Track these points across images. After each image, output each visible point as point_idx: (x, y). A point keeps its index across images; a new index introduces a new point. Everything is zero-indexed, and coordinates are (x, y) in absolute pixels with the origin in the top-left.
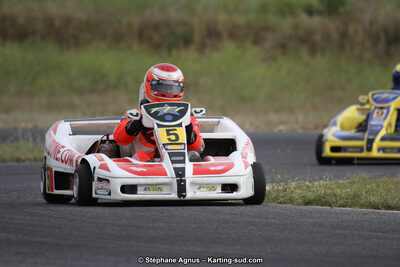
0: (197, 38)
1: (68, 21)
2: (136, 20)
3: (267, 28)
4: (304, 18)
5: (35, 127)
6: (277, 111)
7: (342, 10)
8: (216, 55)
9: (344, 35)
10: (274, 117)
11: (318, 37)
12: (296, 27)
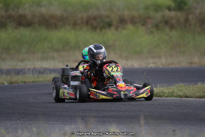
0: (115, 23)
1: (52, 16)
2: (85, 15)
3: (149, 18)
4: (167, 12)
5: (34, 68)
6: (153, 58)
7: (185, 8)
8: (124, 32)
9: (187, 20)
10: (151, 61)
11: (174, 21)
12: (163, 17)
